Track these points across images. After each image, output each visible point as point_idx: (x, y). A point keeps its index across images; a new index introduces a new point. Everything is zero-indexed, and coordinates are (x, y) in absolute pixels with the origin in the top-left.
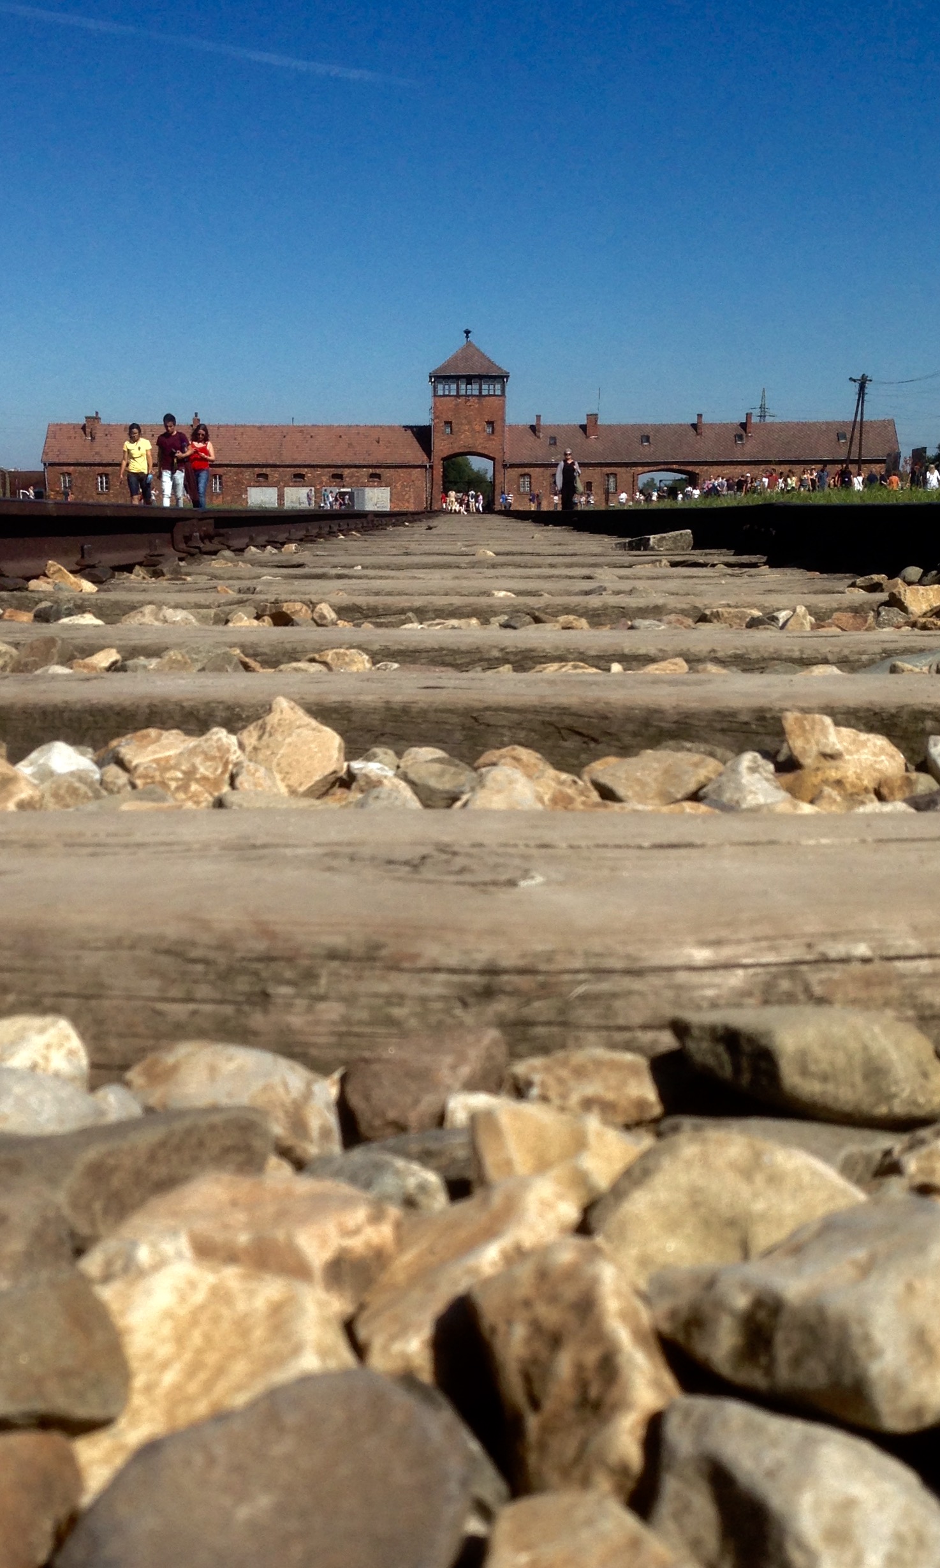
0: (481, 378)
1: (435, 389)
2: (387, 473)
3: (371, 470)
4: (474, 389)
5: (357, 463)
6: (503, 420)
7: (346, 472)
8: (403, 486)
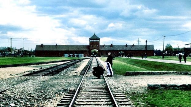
0: (96, 39)
1: (90, 41)
2: (83, 52)
4: (95, 41)
6: (99, 44)
7: (77, 52)
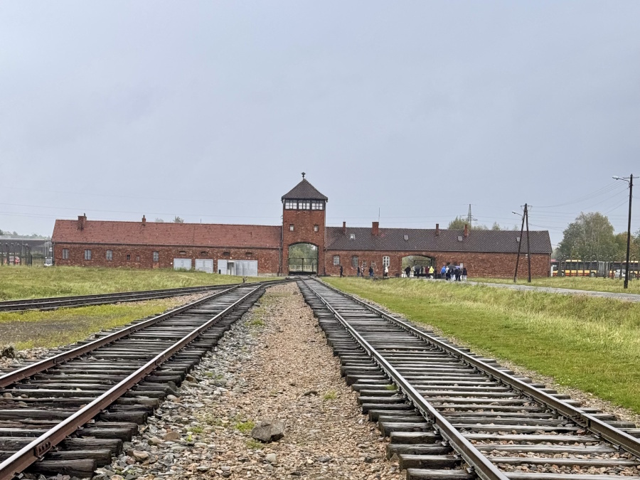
0: (311, 200)
1: (284, 206)
2: (257, 252)
3: (246, 250)
4: (307, 206)
5: (239, 246)
6: (324, 223)
7: (232, 251)
8: (265, 260)
